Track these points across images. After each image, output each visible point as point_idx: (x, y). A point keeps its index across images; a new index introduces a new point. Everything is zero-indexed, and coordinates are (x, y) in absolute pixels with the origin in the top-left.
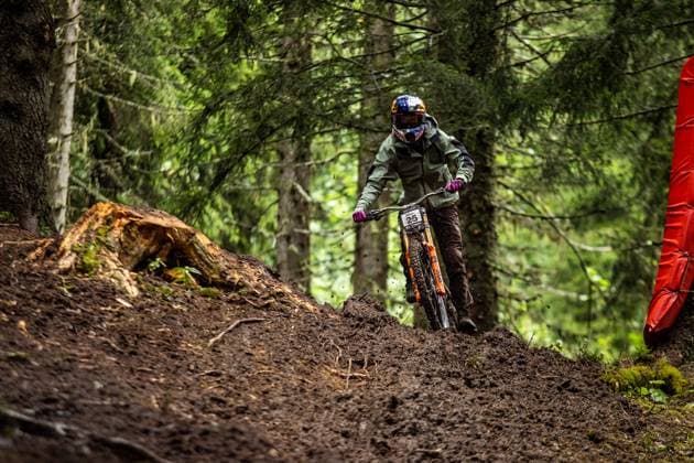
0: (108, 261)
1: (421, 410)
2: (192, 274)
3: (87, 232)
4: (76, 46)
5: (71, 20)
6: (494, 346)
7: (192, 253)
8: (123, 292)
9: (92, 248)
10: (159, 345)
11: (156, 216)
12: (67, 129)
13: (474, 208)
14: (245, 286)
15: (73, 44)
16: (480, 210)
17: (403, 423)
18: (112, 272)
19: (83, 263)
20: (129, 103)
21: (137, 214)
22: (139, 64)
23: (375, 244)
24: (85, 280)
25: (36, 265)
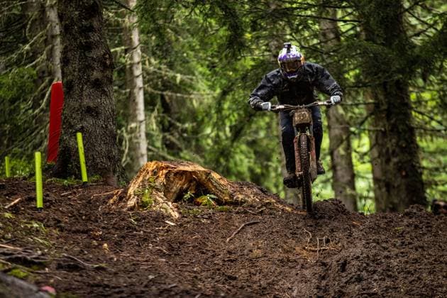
0: (158, 198)
1: (362, 265)
2: (212, 199)
3: (142, 181)
4: (140, 64)
5: (135, 48)
6: (411, 218)
7: (210, 185)
8: (169, 217)
9: (147, 191)
10: (194, 247)
11: (184, 165)
12: (141, 116)
13: (400, 130)
14: (245, 201)
15: (138, 63)
16: (404, 131)
17: (351, 276)
18: (161, 205)
19: (142, 202)
20: (179, 95)
21: (173, 166)
22: (182, 69)
23: (343, 162)
24: (144, 212)
25: (114, 207)
